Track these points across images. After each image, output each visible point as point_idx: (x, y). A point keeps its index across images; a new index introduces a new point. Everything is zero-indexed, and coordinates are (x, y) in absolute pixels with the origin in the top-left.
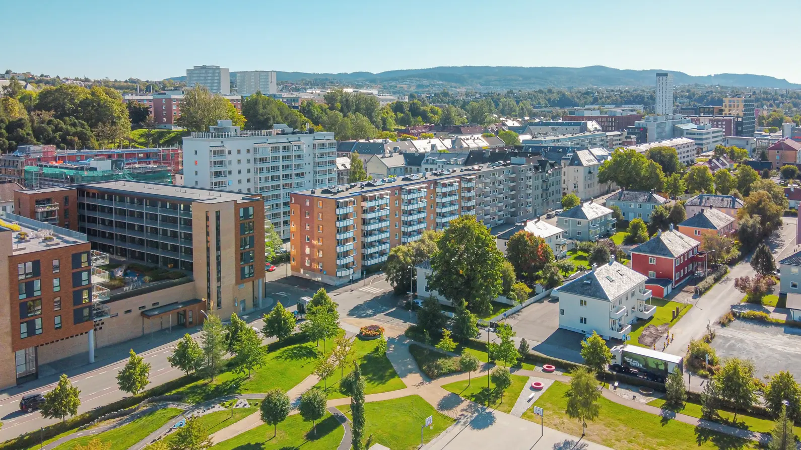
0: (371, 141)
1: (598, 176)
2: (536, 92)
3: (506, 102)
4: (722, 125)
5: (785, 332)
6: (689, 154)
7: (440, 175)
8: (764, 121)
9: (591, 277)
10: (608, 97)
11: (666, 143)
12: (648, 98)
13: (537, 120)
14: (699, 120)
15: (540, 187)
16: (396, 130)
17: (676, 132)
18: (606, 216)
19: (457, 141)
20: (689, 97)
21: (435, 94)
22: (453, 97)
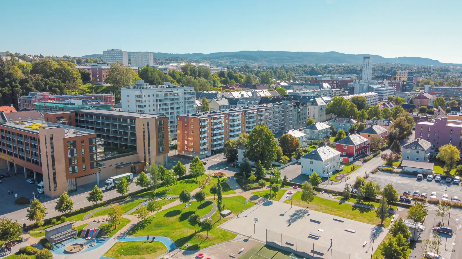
0: (210, 92)
1: (325, 111)
2: (297, 66)
3: (280, 72)
4: (394, 86)
5: (399, 176)
6: (374, 100)
7: (248, 108)
8: (419, 84)
9: (316, 152)
10: (337, 70)
11: (363, 95)
12: (359, 70)
13: (297, 82)
14: (383, 83)
15: (296, 116)
16: (220, 87)
17: (370, 89)
18: (327, 129)
19: (254, 93)
20: (382, 70)
21: (241, 67)
22: (251, 69)
